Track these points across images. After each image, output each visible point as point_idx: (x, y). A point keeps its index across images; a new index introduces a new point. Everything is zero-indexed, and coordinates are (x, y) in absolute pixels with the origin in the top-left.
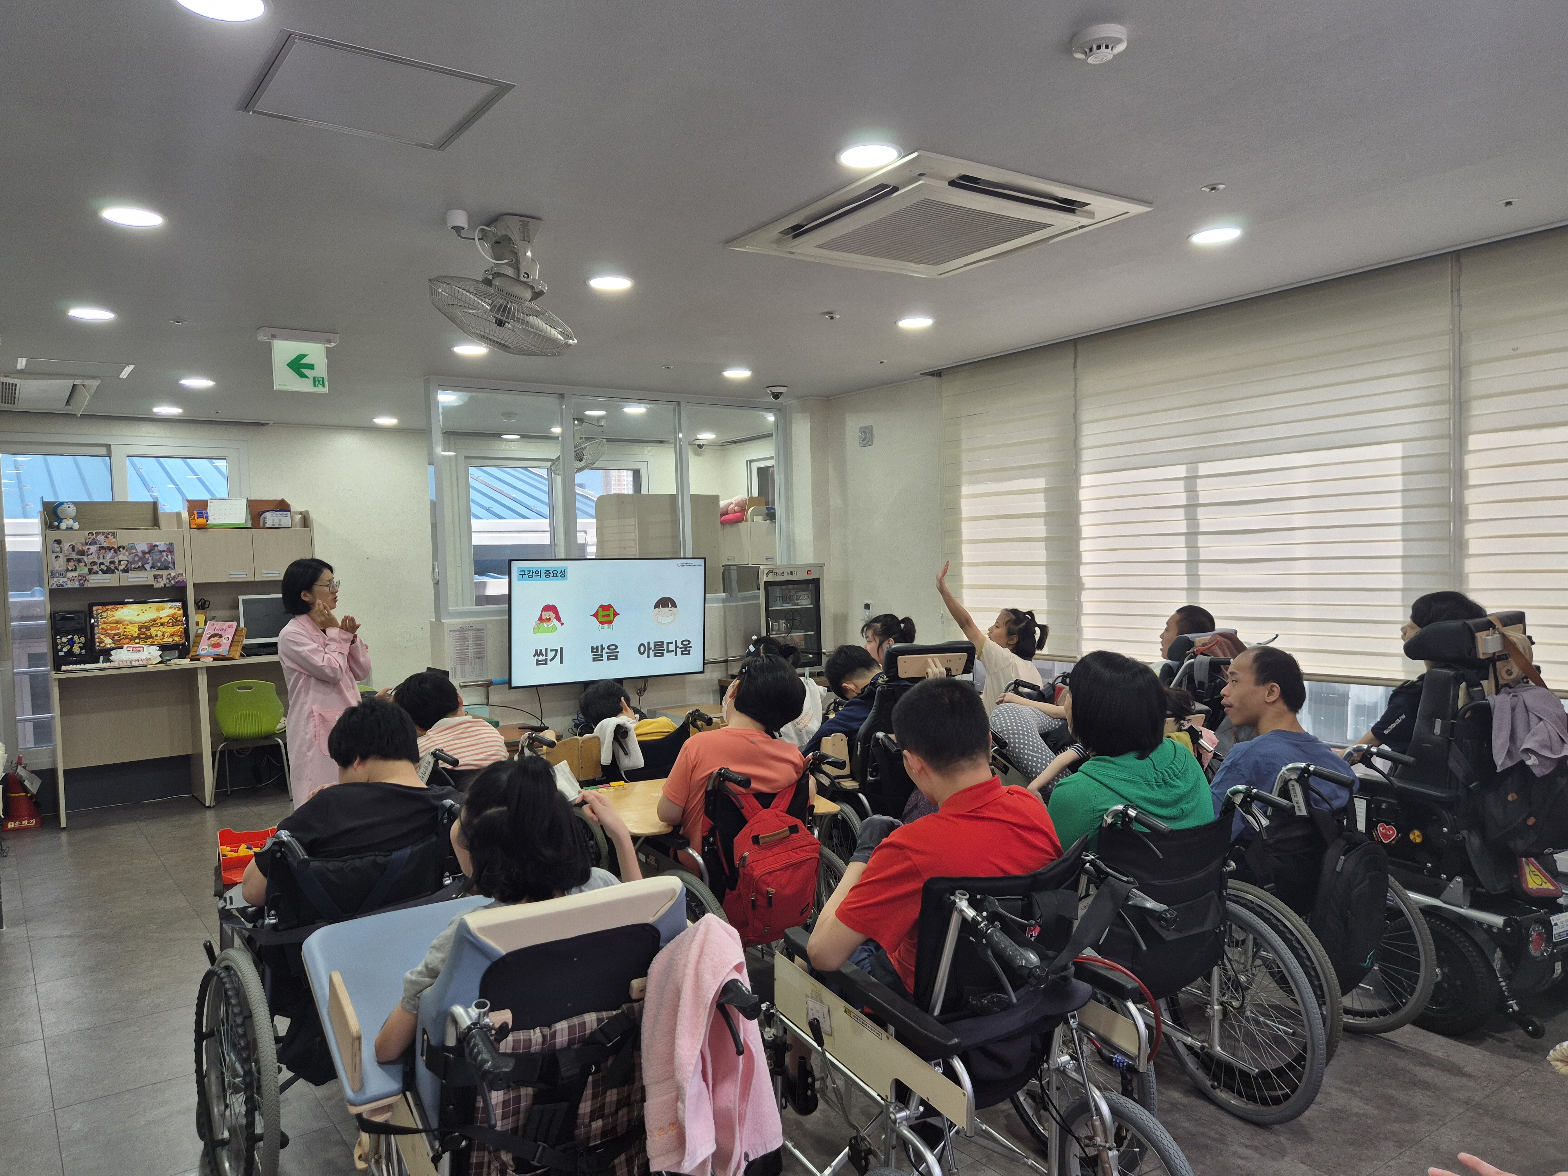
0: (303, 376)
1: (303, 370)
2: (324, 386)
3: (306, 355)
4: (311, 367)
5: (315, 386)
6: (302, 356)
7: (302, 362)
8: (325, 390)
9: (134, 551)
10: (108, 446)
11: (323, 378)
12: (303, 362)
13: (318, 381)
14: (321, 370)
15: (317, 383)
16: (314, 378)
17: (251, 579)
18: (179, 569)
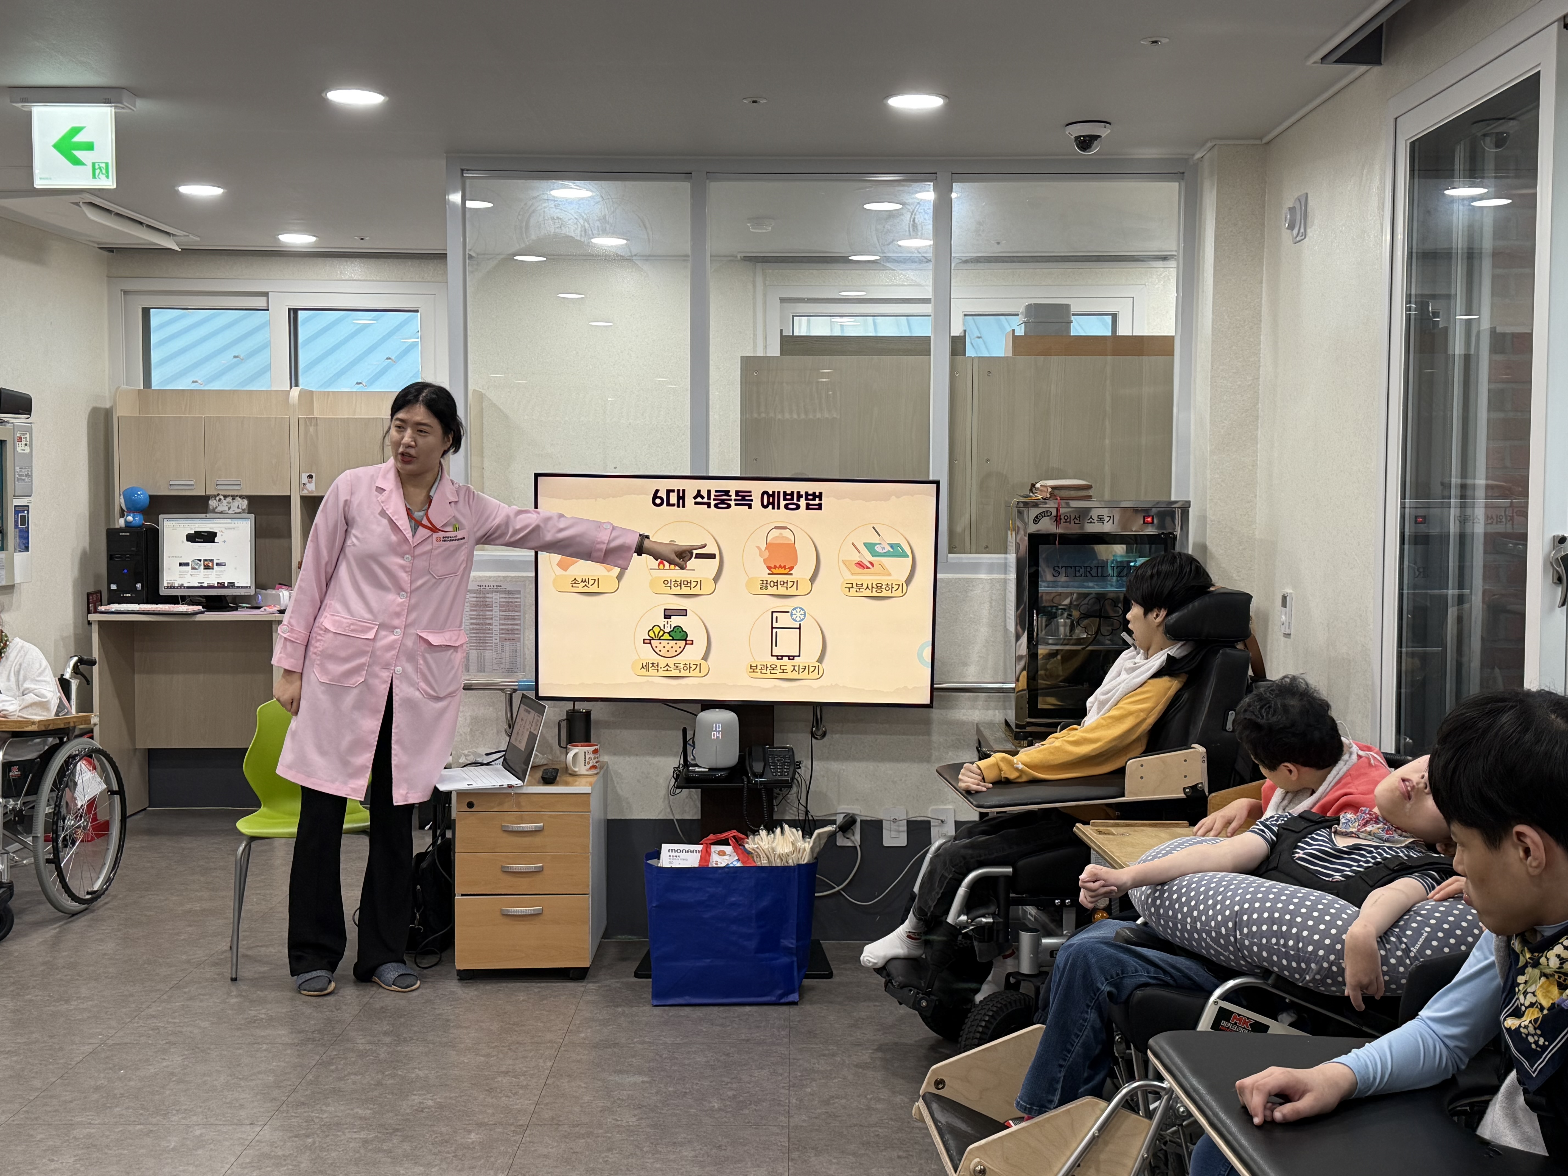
0: (77, 162)
1: (78, 153)
2: (107, 177)
4: (89, 147)
5: (94, 177)
7: (73, 140)
10: (266, 294)
11: (107, 164)
12: (77, 139)
13: (100, 168)
15: (97, 171)
16: (94, 164)
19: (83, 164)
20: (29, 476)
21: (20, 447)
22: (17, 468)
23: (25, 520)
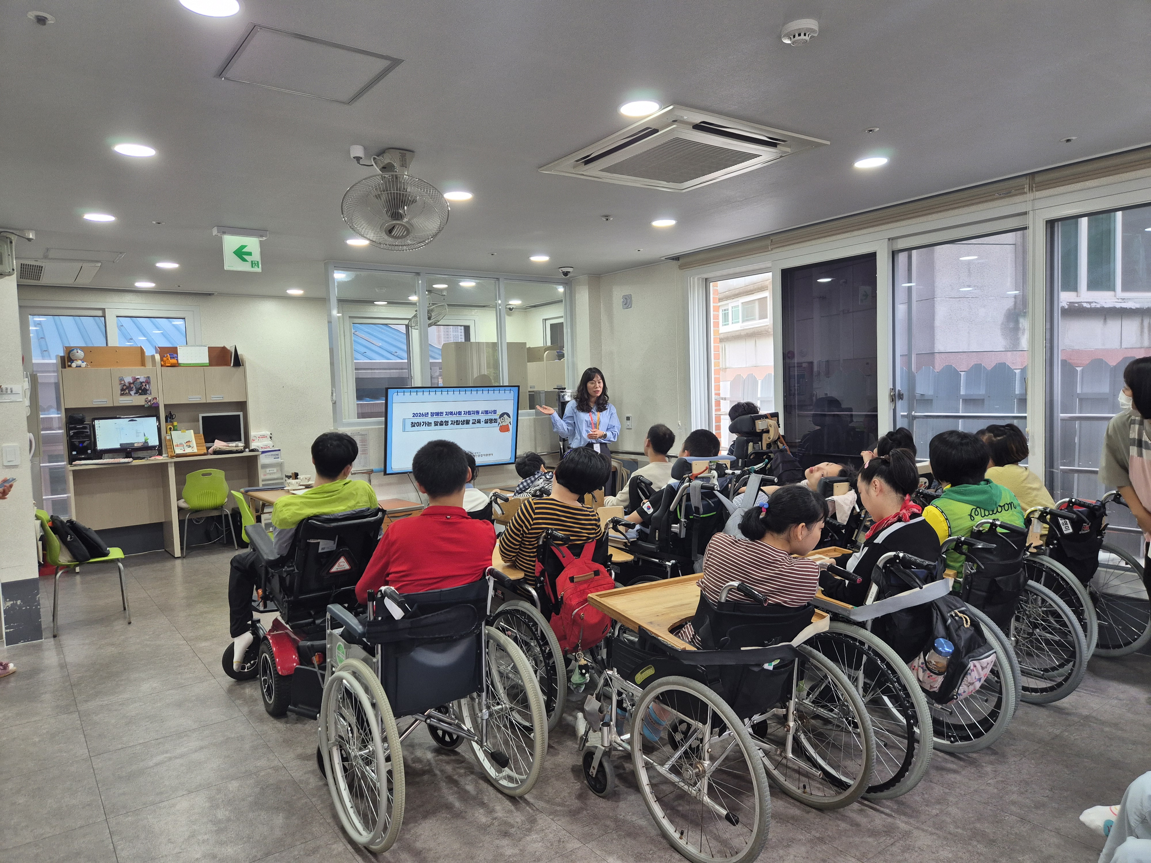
0: (244, 260)
1: (245, 257)
2: (258, 267)
3: (246, 246)
4: (250, 254)
5: (252, 267)
6: (243, 247)
8: (259, 270)
9: (123, 382)
10: (103, 310)
11: (258, 262)
12: (244, 250)
14: (256, 256)
15: (254, 265)
16: (252, 262)
17: (203, 401)
18: (154, 395)
19: (247, 261)
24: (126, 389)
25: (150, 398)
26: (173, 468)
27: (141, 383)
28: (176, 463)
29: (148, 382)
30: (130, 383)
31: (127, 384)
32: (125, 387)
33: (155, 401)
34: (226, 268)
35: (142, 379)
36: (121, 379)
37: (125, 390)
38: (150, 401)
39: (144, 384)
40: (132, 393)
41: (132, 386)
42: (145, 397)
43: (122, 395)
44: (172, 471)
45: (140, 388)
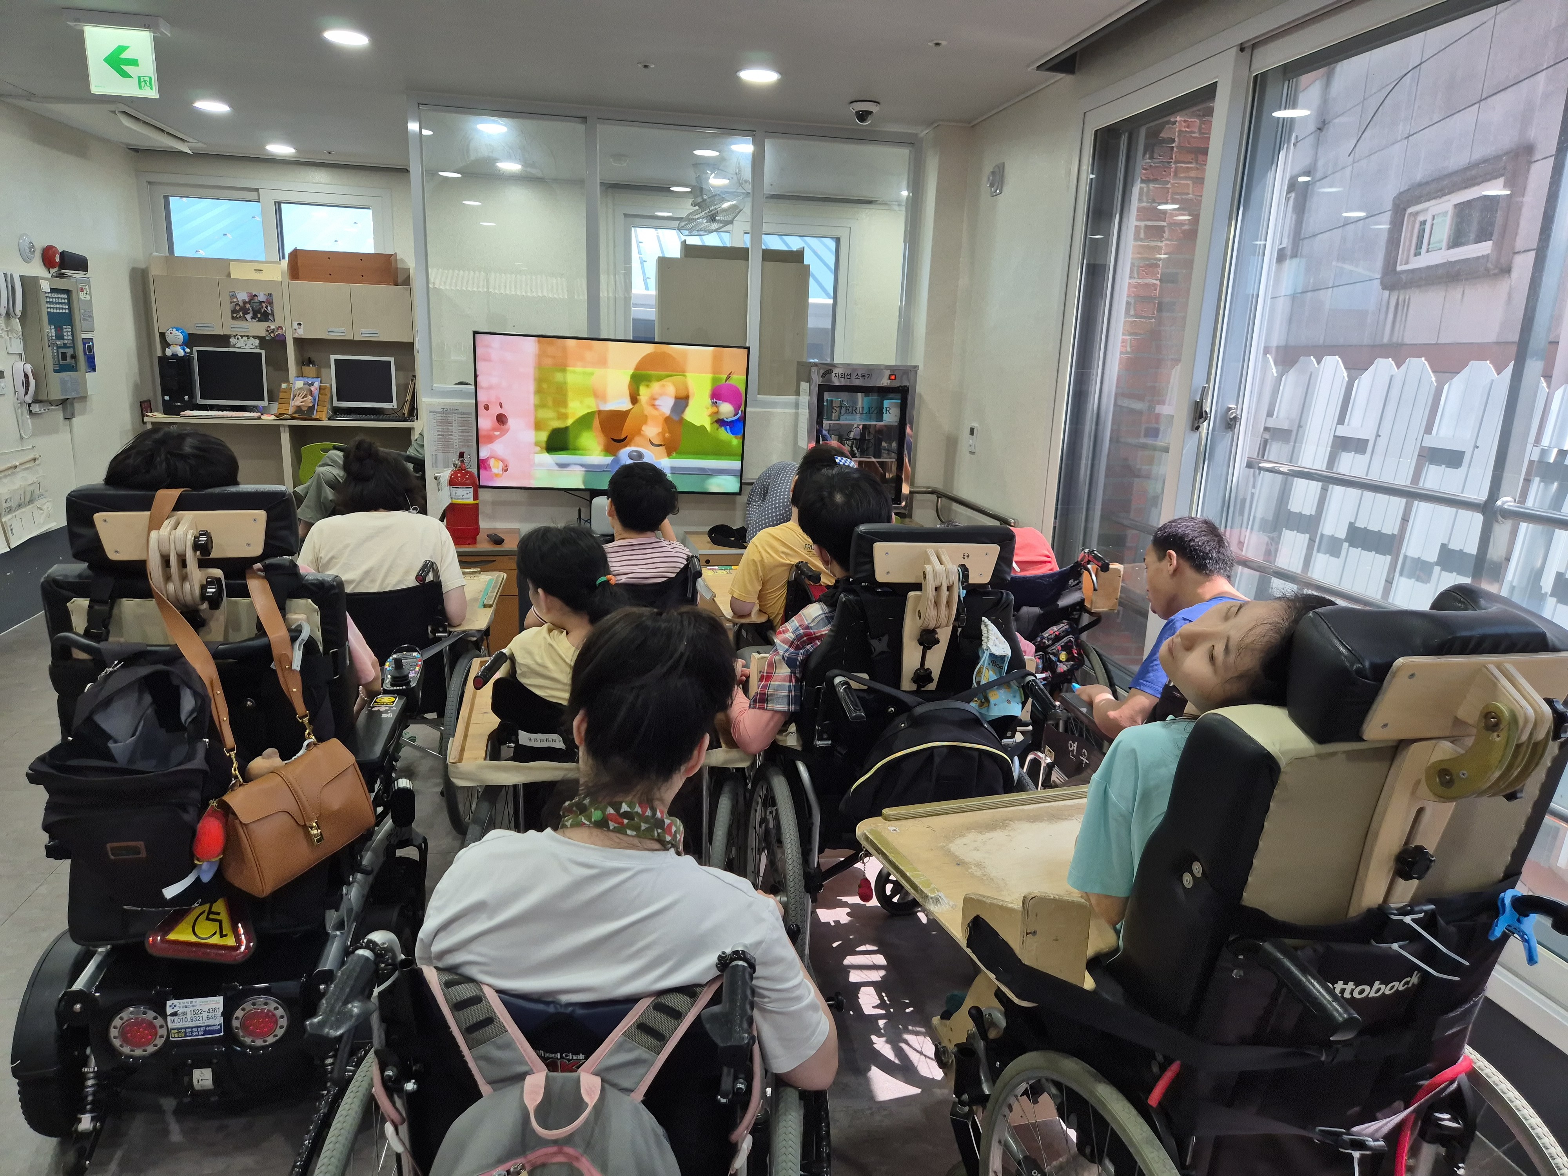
0: (125, 74)
1: (126, 68)
2: (151, 89)
3: (127, 47)
4: (134, 63)
5: (140, 88)
6: (122, 49)
7: (121, 57)
8: (152, 93)
9: (235, 300)
10: (257, 190)
11: (150, 78)
12: (124, 56)
13: (145, 81)
14: (148, 66)
15: (143, 84)
16: (139, 77)
17: (349, 337)
18: (279, 321)
19: (130, 77)
20: (91, 317)
21: (82, 296)
22: (82, 311)
23: (91, 349)
24: (241, 310)
25: (272, 327)
26: (288, 435)
27: (261, 302)
28: (293, 429)
29: (271, 303)
30: (245, 302)
31: (241, 303)
32: (238, 308)
33: (279, 332)
34: (95, 89)
35: (262, 298)
36: (233, 296)
37: (238, 312)
38: (273, 332)
39: (264, 305)
40: (248, 317)
41: (248, 306)
42: (264, 325)
43: (233, 318)
44: (285, 438)
45: (259, 311)
